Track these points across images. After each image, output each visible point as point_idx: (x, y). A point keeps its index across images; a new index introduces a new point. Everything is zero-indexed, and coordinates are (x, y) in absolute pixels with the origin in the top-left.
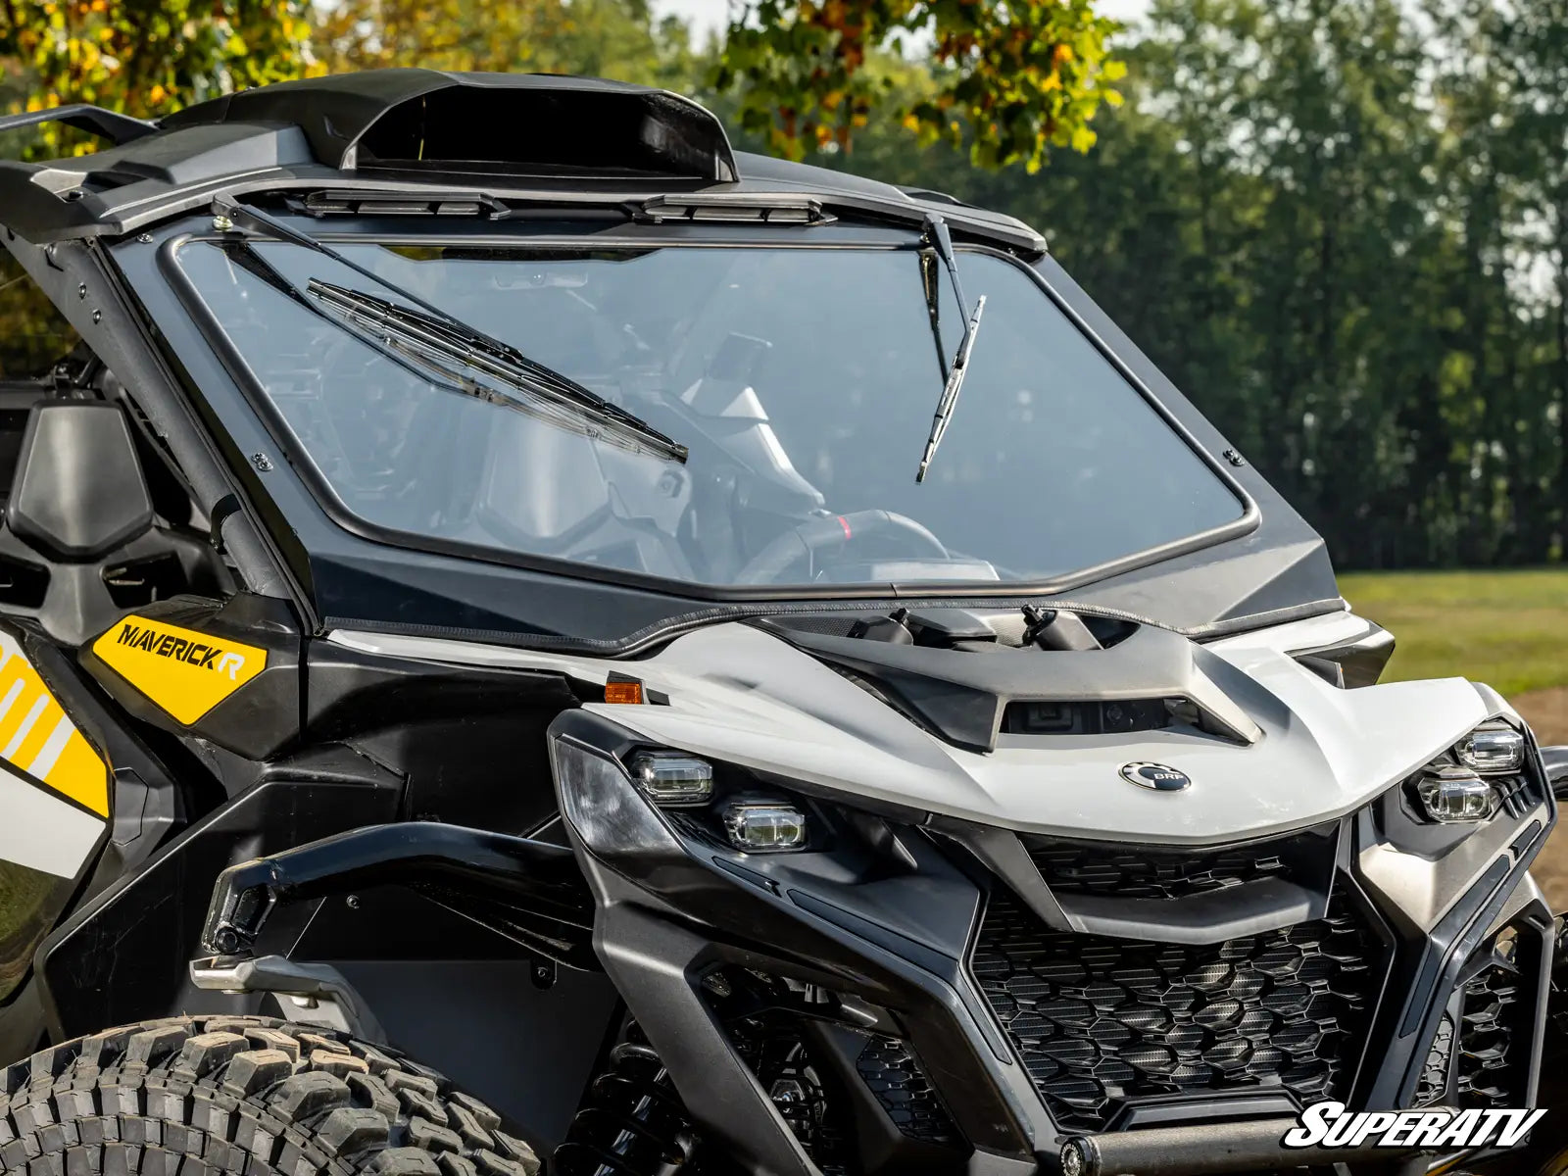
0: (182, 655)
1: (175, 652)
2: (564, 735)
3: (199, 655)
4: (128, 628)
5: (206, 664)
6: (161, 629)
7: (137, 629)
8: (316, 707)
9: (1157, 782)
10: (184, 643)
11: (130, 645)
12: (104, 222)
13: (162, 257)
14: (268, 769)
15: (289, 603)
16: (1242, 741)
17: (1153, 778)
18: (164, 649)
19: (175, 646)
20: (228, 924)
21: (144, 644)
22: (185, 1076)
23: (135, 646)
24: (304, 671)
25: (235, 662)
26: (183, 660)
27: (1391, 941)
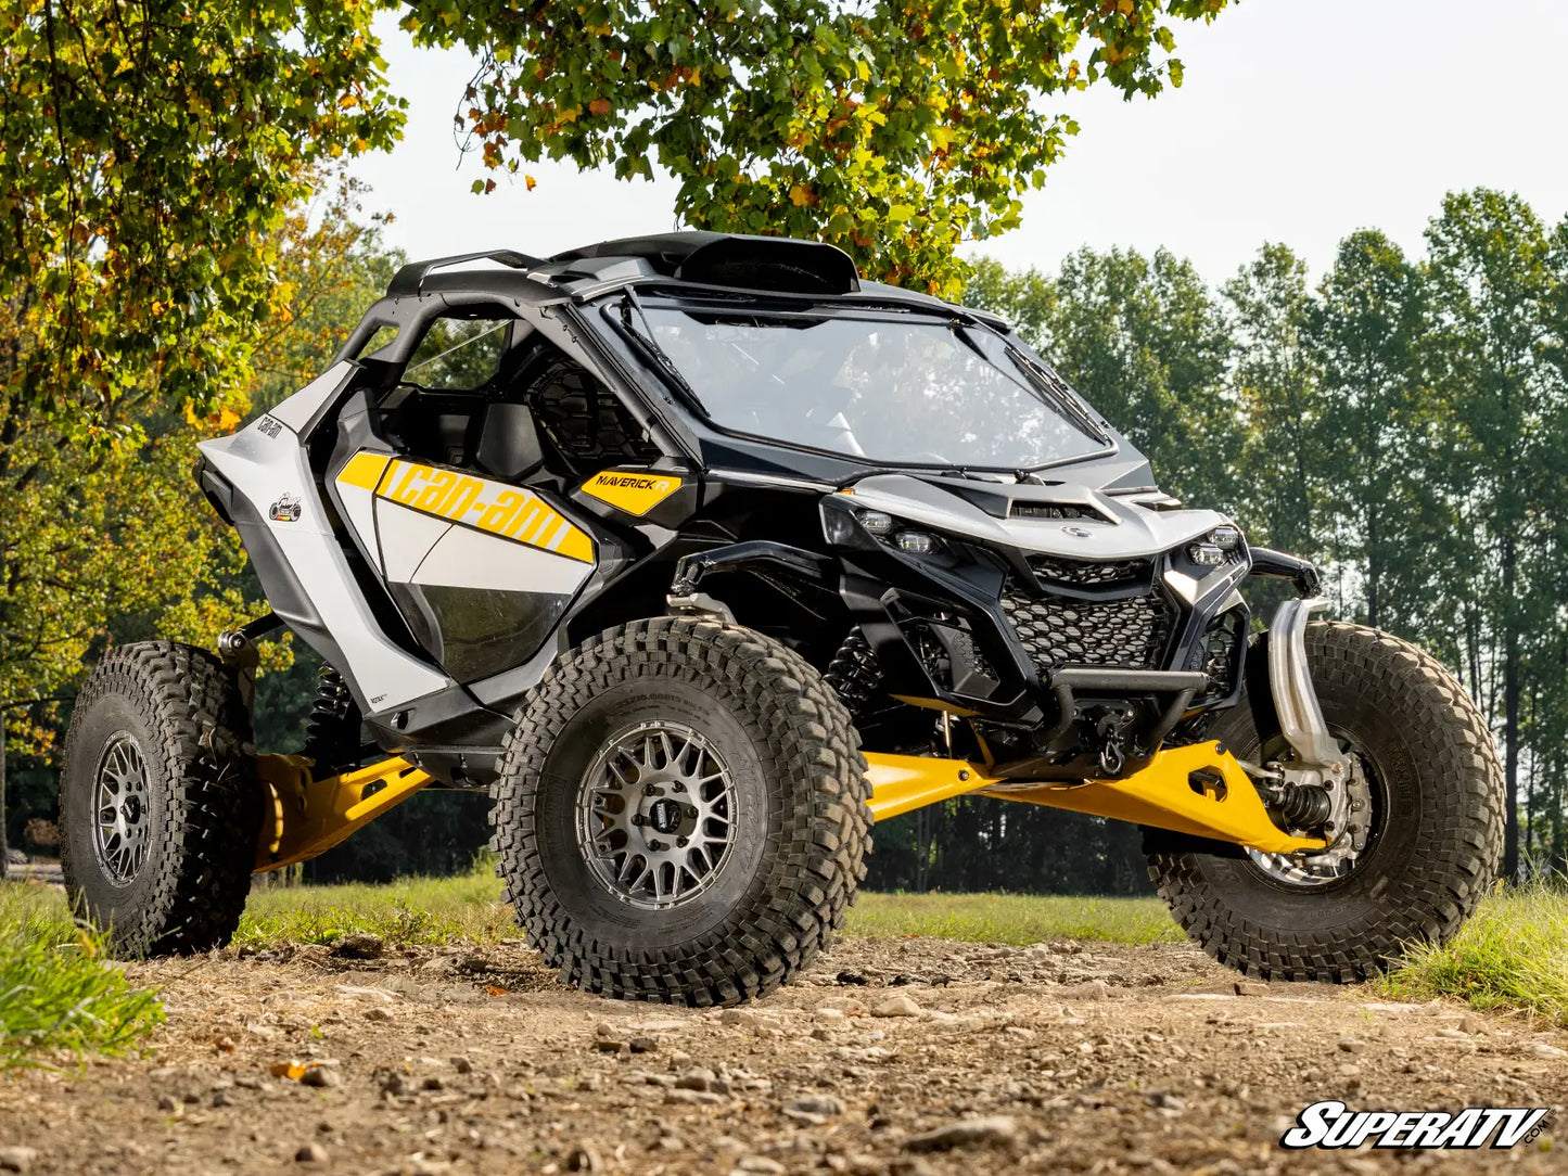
0: (634, 485)
1: (630, 485)
2: (827, 504)
3: (643, 484)
4: (601, 477)
5: (648, 488)
6: (620, 476)
7: (606, 477)
8: (708, 497)
9: (1078, 534)
10: (635, 480)
11: (604, 484)
12: (574, 298)
13: (602, 312)
16: (1113, 523)
17: (1076, 532)
18: (624, 484)
19: (630, 482)
20: (685, 579)
21: (611, 483)
23: (606, 485)
24: (702, 487)
25: (663, 486)
26: (635, 488)
27: (1178, 609)
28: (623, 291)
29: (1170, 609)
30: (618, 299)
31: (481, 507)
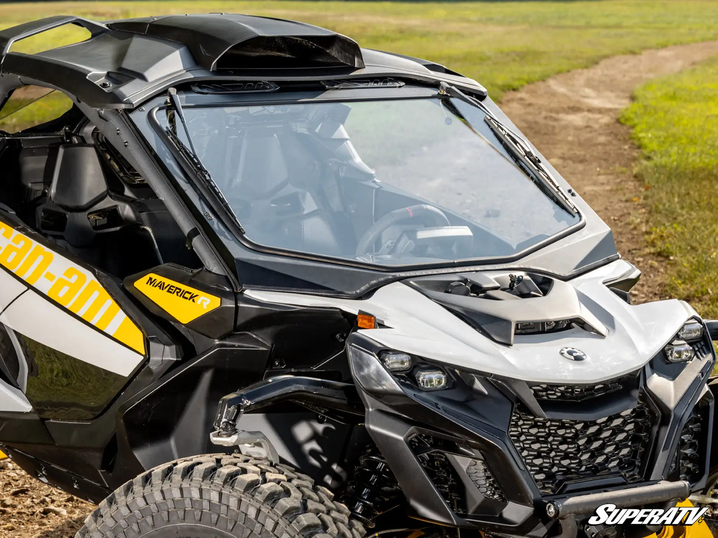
0: (179, 294)
1: (176, 293)
2: (353, 344)
3: (187, 295)
4: (151, 279)
5: (191, 300)
6: (168, 282)
7: (155, 280)
8: (240, 322)
9: (574, 357)
10: (180, 290)
11: (153, 286)
12: (125, 103)
13: (150, 117)
14: (217, 342)
15: (226, 277)
16: (600, 335)
17: (573, 355)
18: (170, 290)
19: (176, 290)
20: (226, 420)
21: (160, 287)
22: (218, 484)
23: (155, 287)
24: (237, 307)
25: (206, 301)
26: (180, 296)
27: (659, 413)
28: (165, 92)
29: (651, 412)
30: (162, 100)
31: (50, 277)
